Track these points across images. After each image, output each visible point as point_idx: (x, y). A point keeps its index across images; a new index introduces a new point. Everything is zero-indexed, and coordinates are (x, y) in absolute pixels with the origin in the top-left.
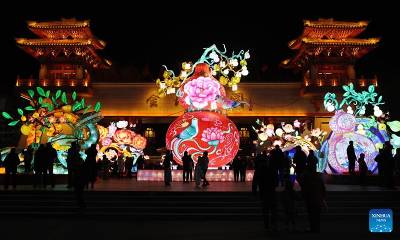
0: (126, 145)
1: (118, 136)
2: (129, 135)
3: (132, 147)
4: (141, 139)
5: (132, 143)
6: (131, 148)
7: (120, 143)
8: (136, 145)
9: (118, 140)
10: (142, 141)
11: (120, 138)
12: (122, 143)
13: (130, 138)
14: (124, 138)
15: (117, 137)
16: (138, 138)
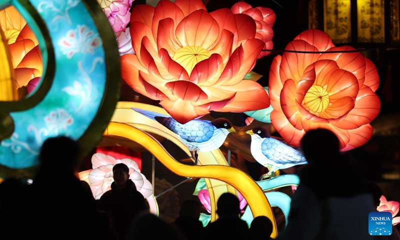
0: (216, 119)
1: (153, 50)
2: (241, 42)
3: (267, 131)
4: (337, 72)
5: (265, 102)
6: (256, 141)
7: (177, 103)
8: (296, 114)
9: (162, 79)
10: (347, 87)
11: (172, 64)
12: (191, 106)
13: (247, 64)
14: (203, 66)
15: (150, 62)
16: (307, 60)
